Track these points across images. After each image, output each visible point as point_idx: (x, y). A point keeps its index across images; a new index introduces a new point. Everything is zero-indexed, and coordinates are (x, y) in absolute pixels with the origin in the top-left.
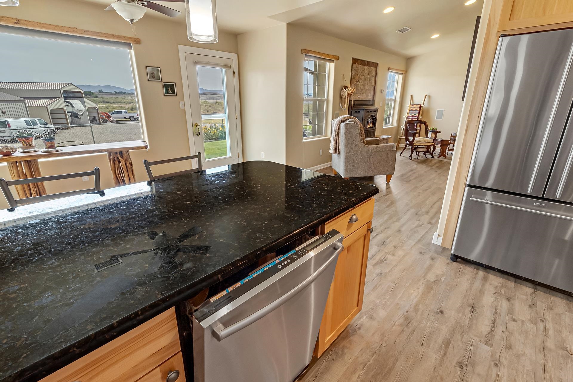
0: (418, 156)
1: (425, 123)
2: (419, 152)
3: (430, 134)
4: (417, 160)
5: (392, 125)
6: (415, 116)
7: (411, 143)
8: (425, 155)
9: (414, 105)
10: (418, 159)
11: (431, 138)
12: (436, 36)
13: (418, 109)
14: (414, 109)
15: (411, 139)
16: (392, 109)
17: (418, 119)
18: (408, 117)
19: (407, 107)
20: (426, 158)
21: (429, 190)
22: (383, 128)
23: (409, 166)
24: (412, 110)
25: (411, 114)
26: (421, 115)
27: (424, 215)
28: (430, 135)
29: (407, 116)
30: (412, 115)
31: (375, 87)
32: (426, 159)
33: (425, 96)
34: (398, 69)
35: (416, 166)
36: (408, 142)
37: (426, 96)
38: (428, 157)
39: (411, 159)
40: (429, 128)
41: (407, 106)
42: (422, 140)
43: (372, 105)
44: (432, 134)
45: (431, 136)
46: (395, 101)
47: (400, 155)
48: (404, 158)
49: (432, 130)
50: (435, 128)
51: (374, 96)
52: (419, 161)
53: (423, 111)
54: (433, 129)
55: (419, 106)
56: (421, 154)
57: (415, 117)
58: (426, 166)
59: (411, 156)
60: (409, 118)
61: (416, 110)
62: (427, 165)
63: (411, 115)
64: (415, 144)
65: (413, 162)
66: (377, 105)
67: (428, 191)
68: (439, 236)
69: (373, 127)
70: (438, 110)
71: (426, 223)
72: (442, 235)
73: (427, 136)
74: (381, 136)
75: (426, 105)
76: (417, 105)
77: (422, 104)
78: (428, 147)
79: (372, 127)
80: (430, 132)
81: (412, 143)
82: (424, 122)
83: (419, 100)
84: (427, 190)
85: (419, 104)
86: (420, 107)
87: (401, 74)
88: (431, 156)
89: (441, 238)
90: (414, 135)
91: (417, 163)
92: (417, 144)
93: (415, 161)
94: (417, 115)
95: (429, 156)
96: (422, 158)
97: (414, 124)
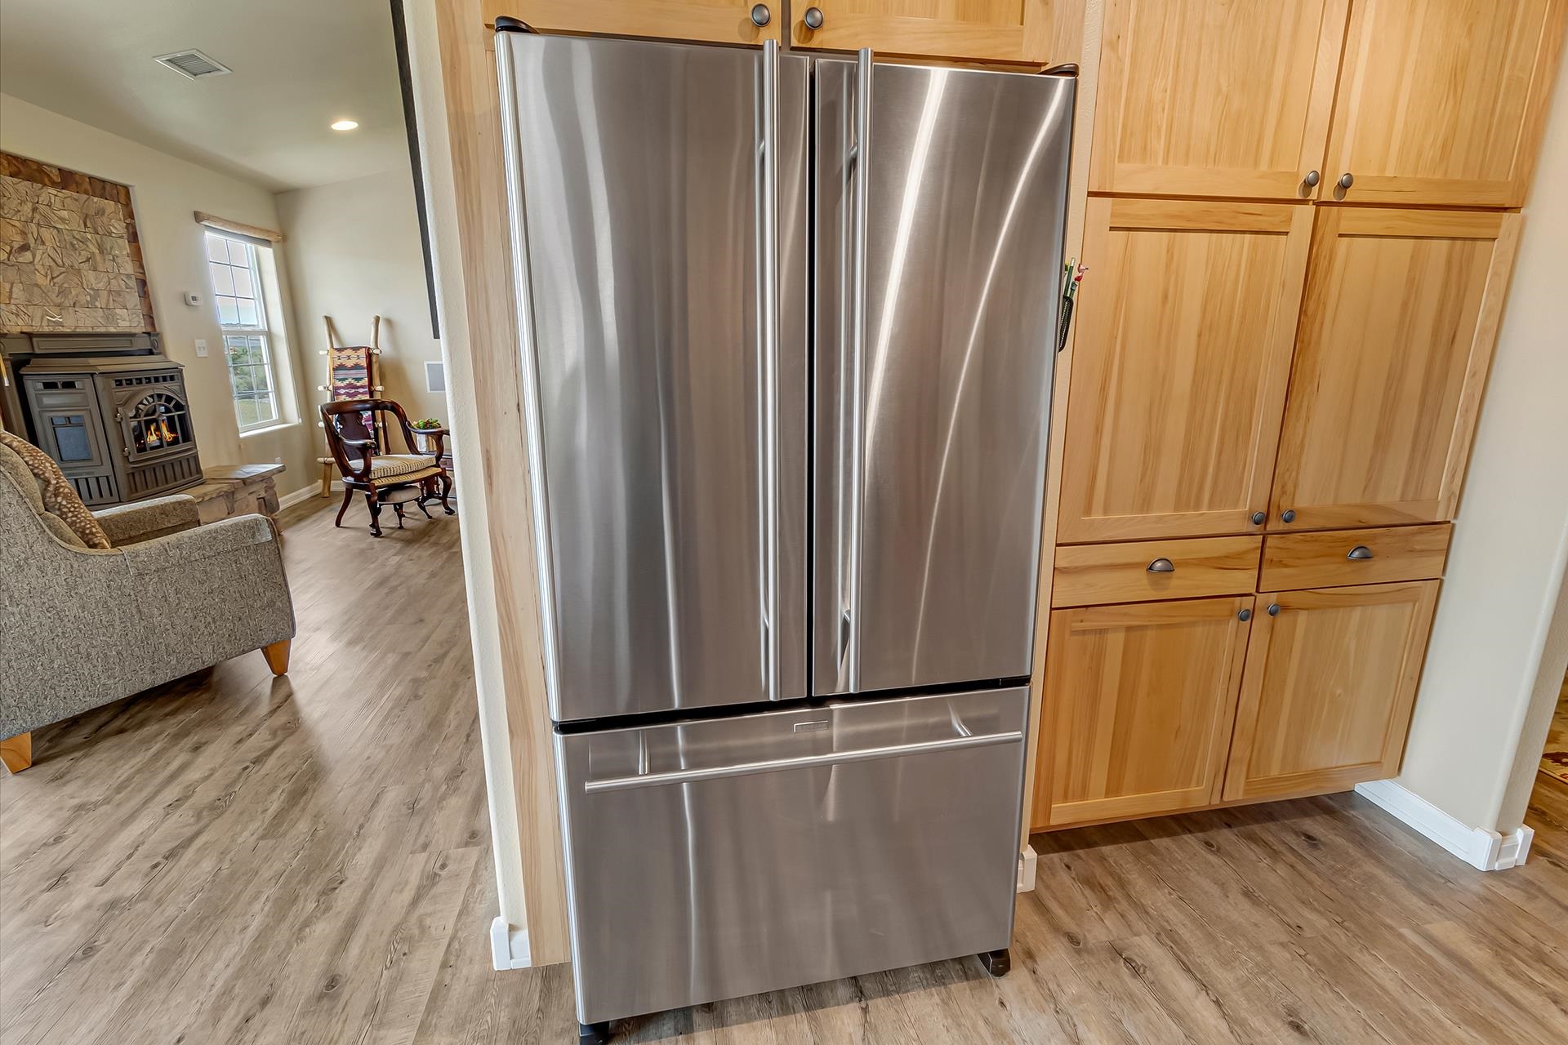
0: (401, 516)
1: (395, 408)
2: (401, 505)
3: (421, 442)
4: (400, 532)
5: (283, 420)
6: (358, 384)
7: (363, 479)
8: (423, 509)
9: (346, 349)
10: (401, 527)
11: (429, 452)
12: (345, 125)
13: (364, 362)
14: (350, 364)
15: (357, 464)
16: (266, 366)
17: (371, 393)
18: (336, 389)
19: (324, 358)
20: (430, 517)
21: (451, 655)
22: (242, 435)
23: (373, 566)
24: (341, 367)
25: (344, 380)
26: (376, 380)
27: (443, 798)
28: (424, 444)
29: (331, 388)
30: (347, 382)
31: (143, 283)
32: (430, 523)
33: (373, 321)
34: (242, 222)
35: (397, 558)
36: (350, 479)
37: (377, 319)
38: (434, 516)
39: (378, 534)
40: (414, 424)
41: (321, 353)
42: (398, 463)
43: (151, 353)
44: (427, 441)
45: (428, 446)
46: (269, 335)
47: (338, 524)
48: (352, 533)
49: (424, 428)
50: (434, 419)
51: (150, 317)
52: (408, 533)
53: (380, 368)
54: (428, 425)
55: (362, 353)
56: (411, 508)
57: (361, 390)
58: (434, 549)
59: (375, 525)
60: (340, 394)
61: (356, 367)
62: (436, 544)
63: (345, 383)
64: (377, 483)
65: (387, 542)
66: (175, 352)
67: (447, 660)
68: (512, 929)
69: (175, 442)
70: (428, 362)
71: (458, 847)
72: (523, 919)
73: (413, 449)
74: (232, 468)
75: (384, 349)
76: (356, 349)
77: (372, 346)
78: (428, 482)
79: (170, 444)
80: (420, 433)
81: (365, 480)
82: (389, 405)
83: (358, 331)
84: (445, 654)
85: (361, 348)
86: (369, 356)
87: (267, 243)
88: (442, 509)
89: (523, 936)
90: (364, 452)
91: (399, 545)
92: (385, 481)
93: (394, 539)
94: (365, 381)
95: (438, 511)
96: (418, 522)
97: (357, 414)
